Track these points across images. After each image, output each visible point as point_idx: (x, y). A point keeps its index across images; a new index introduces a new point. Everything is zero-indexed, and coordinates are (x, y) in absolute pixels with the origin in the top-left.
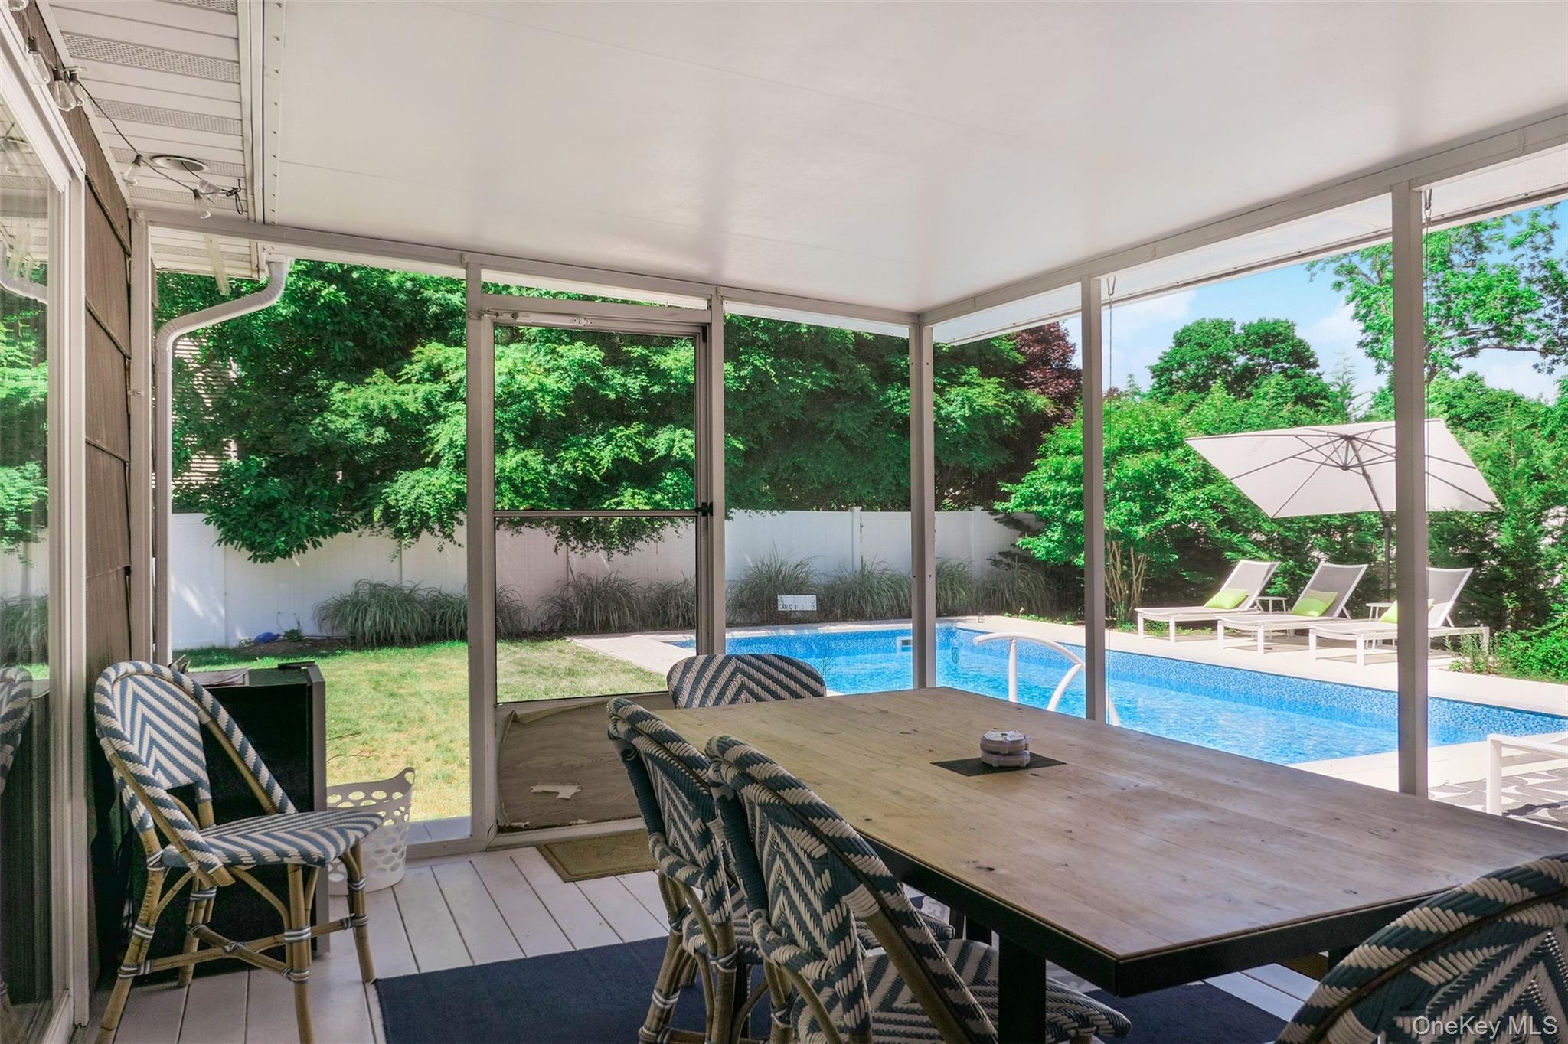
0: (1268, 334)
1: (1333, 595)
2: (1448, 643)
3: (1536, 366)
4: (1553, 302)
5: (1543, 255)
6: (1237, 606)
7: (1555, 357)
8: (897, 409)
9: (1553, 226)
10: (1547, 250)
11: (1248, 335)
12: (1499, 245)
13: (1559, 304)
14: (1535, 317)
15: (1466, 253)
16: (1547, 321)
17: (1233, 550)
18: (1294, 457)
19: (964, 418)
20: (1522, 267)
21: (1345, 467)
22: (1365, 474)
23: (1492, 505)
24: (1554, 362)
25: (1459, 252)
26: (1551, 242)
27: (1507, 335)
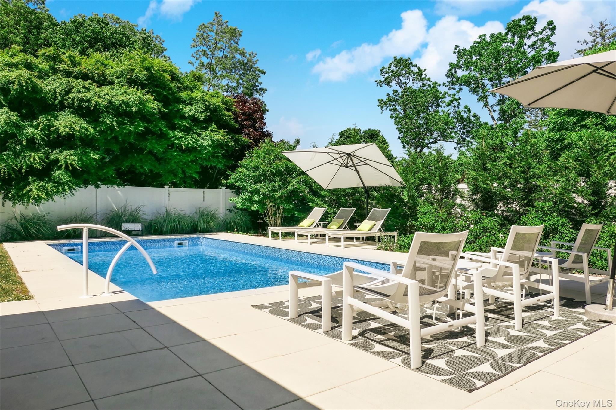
0: (372, 134)
1: (342, 220)
2: (377, 239)
3: (455, 148)
4: (460, 126)
5: (457, 109)
6: (310, 226)
7: (461, 145)
8: (176, 142)
9: (460, 99)
10: (458, 107)
11: (365, 135)
12: (444, 105)
13: (462, 126)
14: (455, 131)
15: (434, 107)
16: (458, 132)
17: (313, 203)
18: (329, 162)
19: (210, 146)
20: (451, 113)
21: (347, 167)
22: (356, 170)
23: (401, 183)
24: (461, 147)
25: (431, 106)
26: (459, 104)
27: (446, 137)
